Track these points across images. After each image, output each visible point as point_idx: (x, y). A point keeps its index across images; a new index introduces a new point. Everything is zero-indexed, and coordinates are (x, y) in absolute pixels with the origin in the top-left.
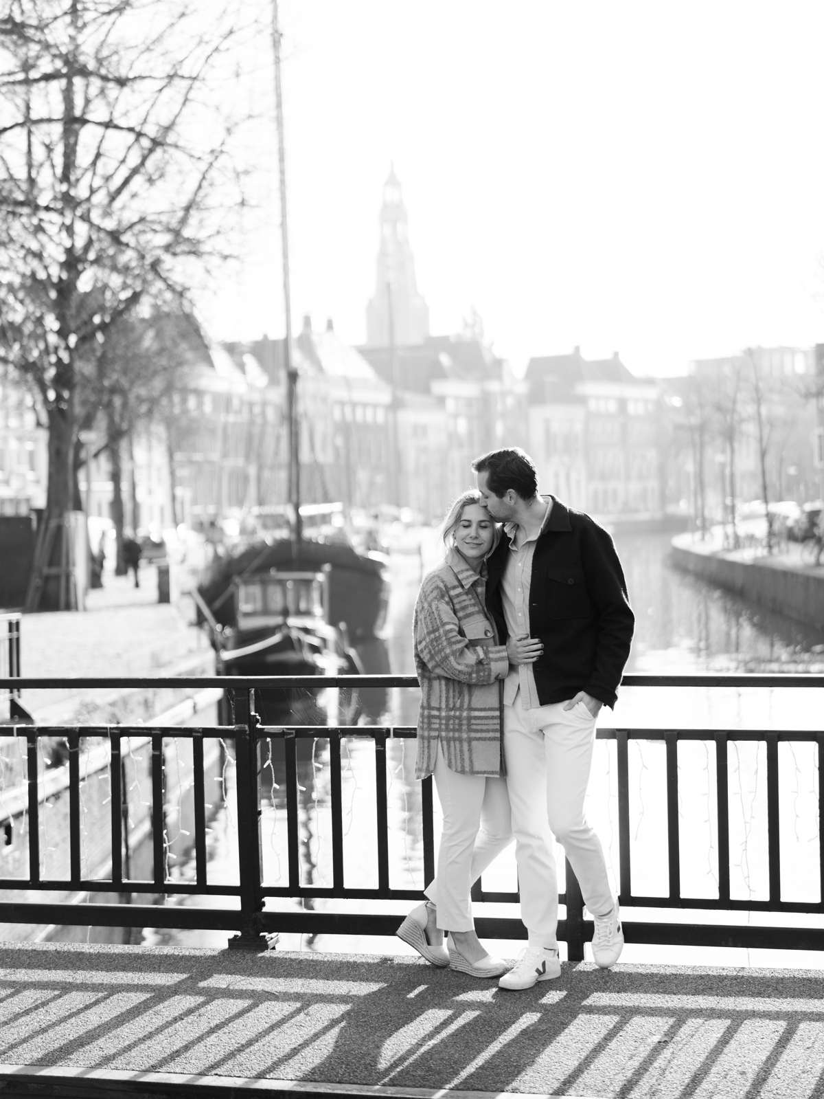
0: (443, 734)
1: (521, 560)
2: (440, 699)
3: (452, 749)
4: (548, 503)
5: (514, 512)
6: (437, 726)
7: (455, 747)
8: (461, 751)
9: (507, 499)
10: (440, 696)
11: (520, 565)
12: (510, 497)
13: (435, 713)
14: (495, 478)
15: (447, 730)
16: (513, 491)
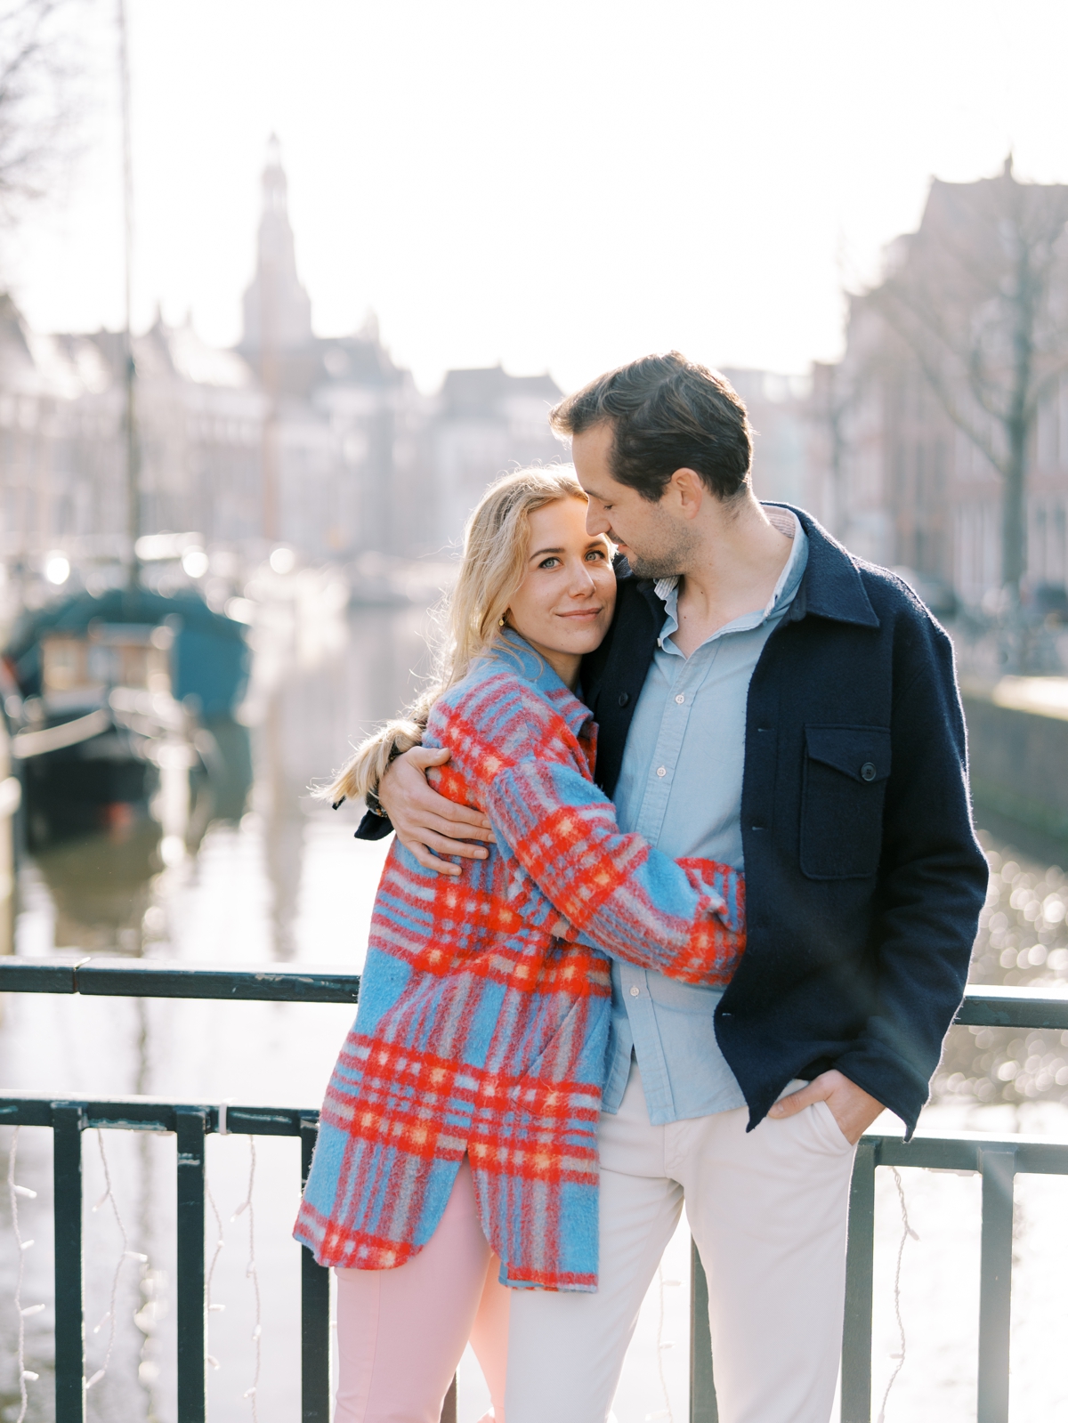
0: (482, 1150)
1: (686, 686)
2: (492, 1048)
3: (503, 1198)
4: (791, 537)
5: (689, 542)
6: (465, 1123)
7: (511, 1195)
8: (527, 1208)
9: (672, 500)
10: (495, 1039)
11: (680, 699)
12: (682, 493)
13: (466, 1082)
14: (632, 443)
15: (493, 1141)
16: (692, 473)
